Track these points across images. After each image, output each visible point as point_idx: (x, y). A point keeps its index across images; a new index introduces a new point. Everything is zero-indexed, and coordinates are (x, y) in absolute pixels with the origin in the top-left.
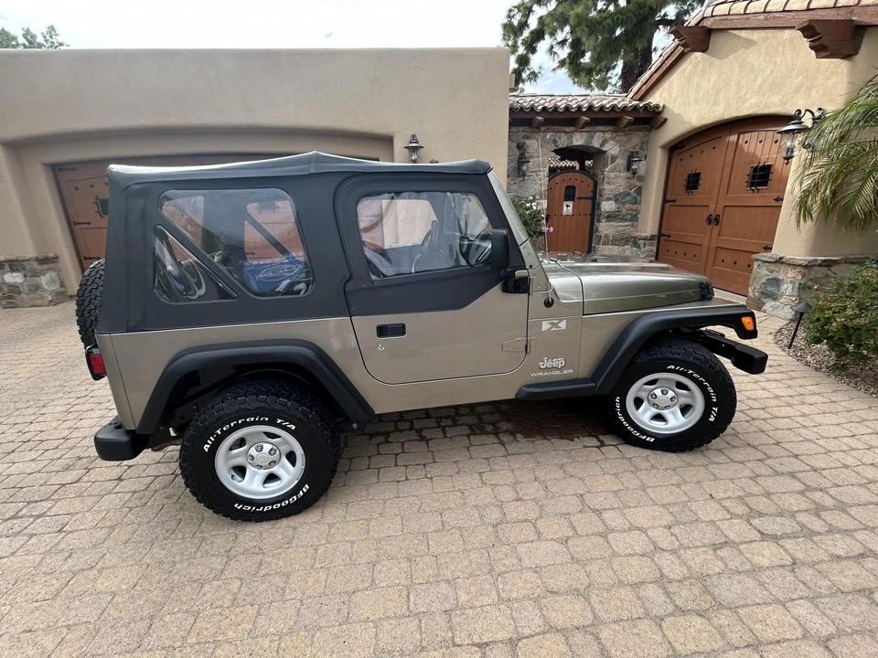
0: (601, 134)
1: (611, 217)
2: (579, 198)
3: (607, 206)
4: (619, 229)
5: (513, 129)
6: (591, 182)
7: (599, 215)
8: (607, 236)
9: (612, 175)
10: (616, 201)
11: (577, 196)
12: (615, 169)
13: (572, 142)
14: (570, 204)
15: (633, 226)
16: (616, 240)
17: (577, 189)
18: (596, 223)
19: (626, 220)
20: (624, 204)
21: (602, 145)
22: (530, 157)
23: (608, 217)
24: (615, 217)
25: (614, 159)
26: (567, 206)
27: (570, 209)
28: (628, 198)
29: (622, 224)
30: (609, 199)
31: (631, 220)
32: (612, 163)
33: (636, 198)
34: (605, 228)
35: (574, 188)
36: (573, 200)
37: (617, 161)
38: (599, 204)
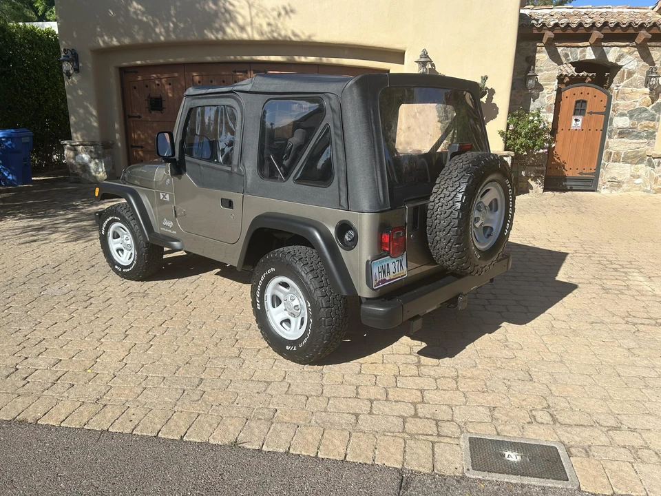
0: (618, 49)
1: (623, 133)
2: (591, 113)
3: (620, 122)
4: (633, 146)
5: (523, 44)
6: (605, 97)
7: (611, 131)
8: (618, 153)
9: (628, 90)
10: (631, 117)
11: (587, 111)
12: (631, 84)
13: (585, 56)
14: (580, 118)
15: (649, 144)
16: (628, 158)
17: (588, 103)
18: (607, 139)
19: (641, 137)
20: (639, 120)
21: (619, 59)
22: (538, 71)
23: (620, 133)
24: (629, 133)
25: (630, 74)
26: (576, 120)
27: (579, 123)
28: (644, 115)
29: (635, 141)
30: (622, 115)
31: (647, 137)
32: (628, 78)
33: (654, 115)
34: (615, 144)
35: (585, 102)
36: (584, 115)
37: (635, 75)
38: (612, 119)
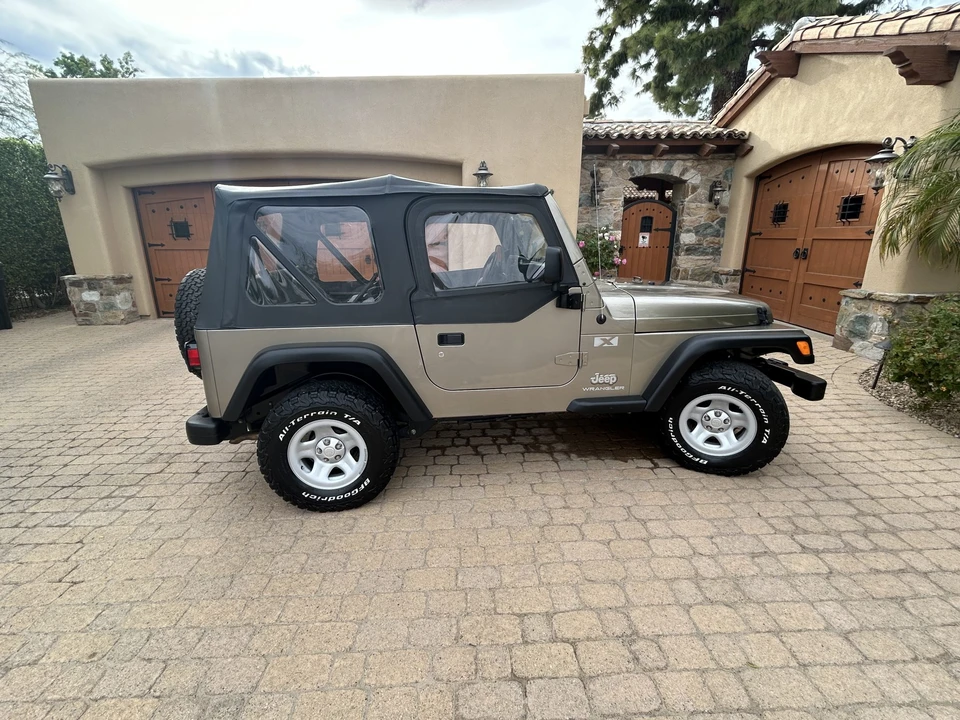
0: (682, 163)
1: (690, 250)
2: (657, 230)
3: (687, 238)
4: (700, 263)
5: (587, 157)
6: (669, 213)
7: (678, 248)
8: (685, 270)
9: (693, 205)
10: (697, 233)
11: (654, 228)
12: (696, 199)
13: (649, 171)
14: (647, 235)
15: (714, 260)
16: (696, 275)
17: (654, 220)
18: (674, 257)
19: (707, 254)
20: (705, 236)
21: (682, 174)
22: (604, 186)
23: (687, 250)
24: (696, 249)
25: (695, 189)
26: (643, 237)
27: (647, 241)
28: (709, 231)
29: (702, 257)
30: (689, 231)
31: (712, 254)
32: (692, 193)
33: (718, 231)
34: (684, 262)
35: (651, 218)
36: (650, 231)
37: (699, 190)
38: (678, 236)
